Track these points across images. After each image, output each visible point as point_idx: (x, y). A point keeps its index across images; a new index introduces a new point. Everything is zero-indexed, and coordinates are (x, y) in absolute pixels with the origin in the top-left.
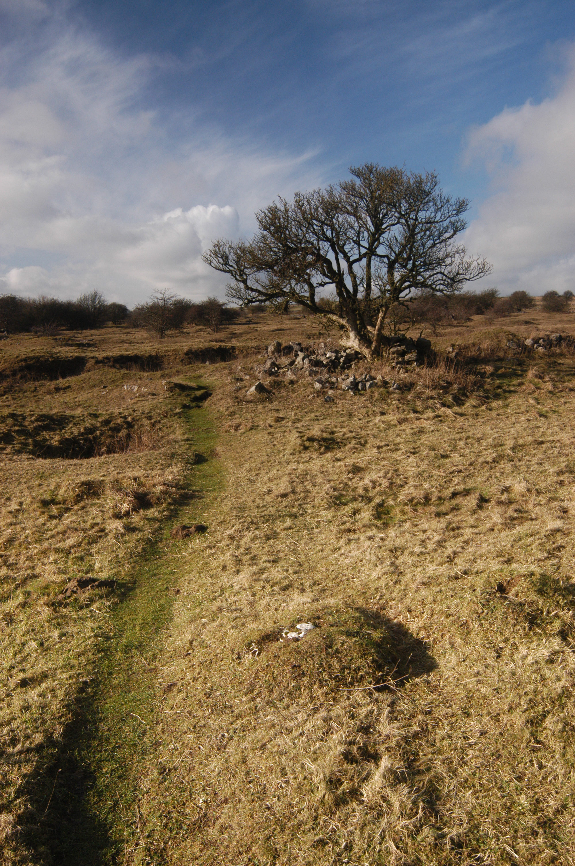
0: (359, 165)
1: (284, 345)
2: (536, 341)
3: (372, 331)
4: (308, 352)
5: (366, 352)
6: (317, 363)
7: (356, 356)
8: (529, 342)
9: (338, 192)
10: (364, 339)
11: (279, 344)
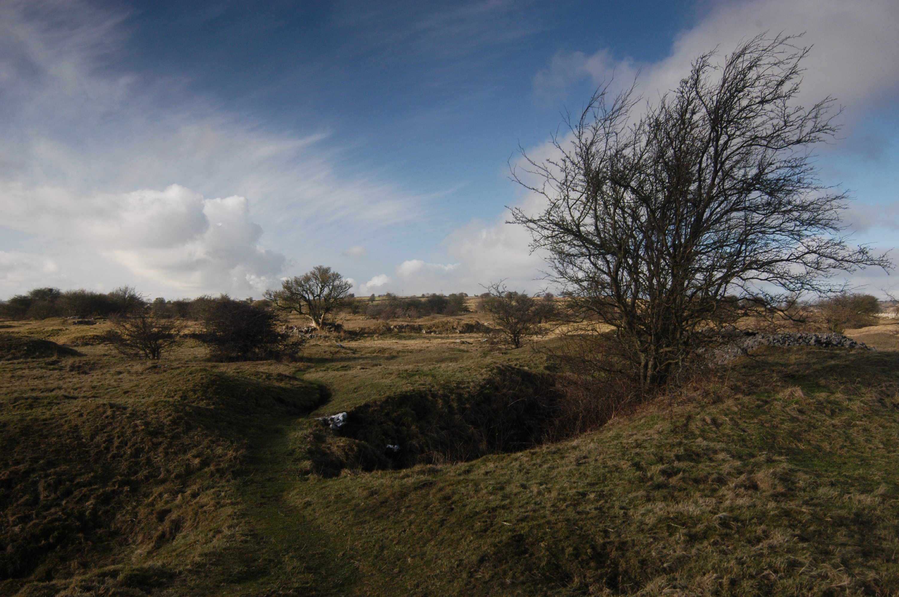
0: (317, 266)
1: (290, 326)
2: (395, 327)
3: (320, 321)
4: (298, 328)
5: (318, 328)
6: (302, 332)
7: (315, 329)
8: (392, 327)
9: (309, 274)
10: (317, 323)
11: (287, 326)
